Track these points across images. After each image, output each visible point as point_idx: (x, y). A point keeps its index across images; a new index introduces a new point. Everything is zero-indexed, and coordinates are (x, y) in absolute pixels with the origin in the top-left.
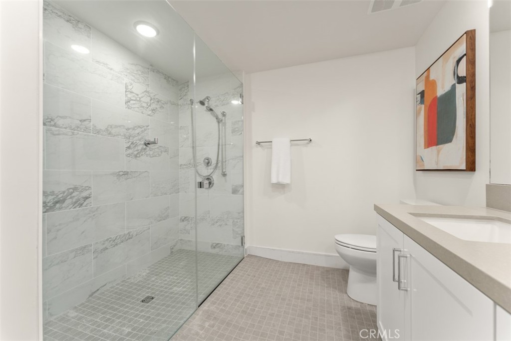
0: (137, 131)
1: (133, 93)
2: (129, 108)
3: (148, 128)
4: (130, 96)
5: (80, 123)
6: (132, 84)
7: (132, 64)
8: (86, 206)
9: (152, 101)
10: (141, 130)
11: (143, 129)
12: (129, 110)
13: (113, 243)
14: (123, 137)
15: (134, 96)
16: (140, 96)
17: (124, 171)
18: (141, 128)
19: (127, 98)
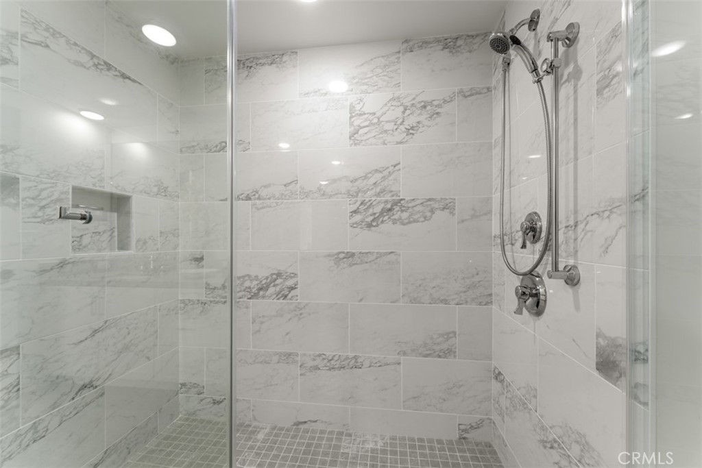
0: (372, 181)
1: (365, 114)
2: (356, 144)
3: (397, 168)
4: (357, 122)
5: (284, 187)
6: (361, 100)
7: (362, 65)
8: (290, 299)
9: (408, 112)
10: (381, 175)
11: (386, 173)
12: (358, 147)
13: (328, 364)
14: (346, 196)
15: (366, 120)
16: (378, 114)
17: (346, 251)
18: (381, 172)
19: (353, 128)
